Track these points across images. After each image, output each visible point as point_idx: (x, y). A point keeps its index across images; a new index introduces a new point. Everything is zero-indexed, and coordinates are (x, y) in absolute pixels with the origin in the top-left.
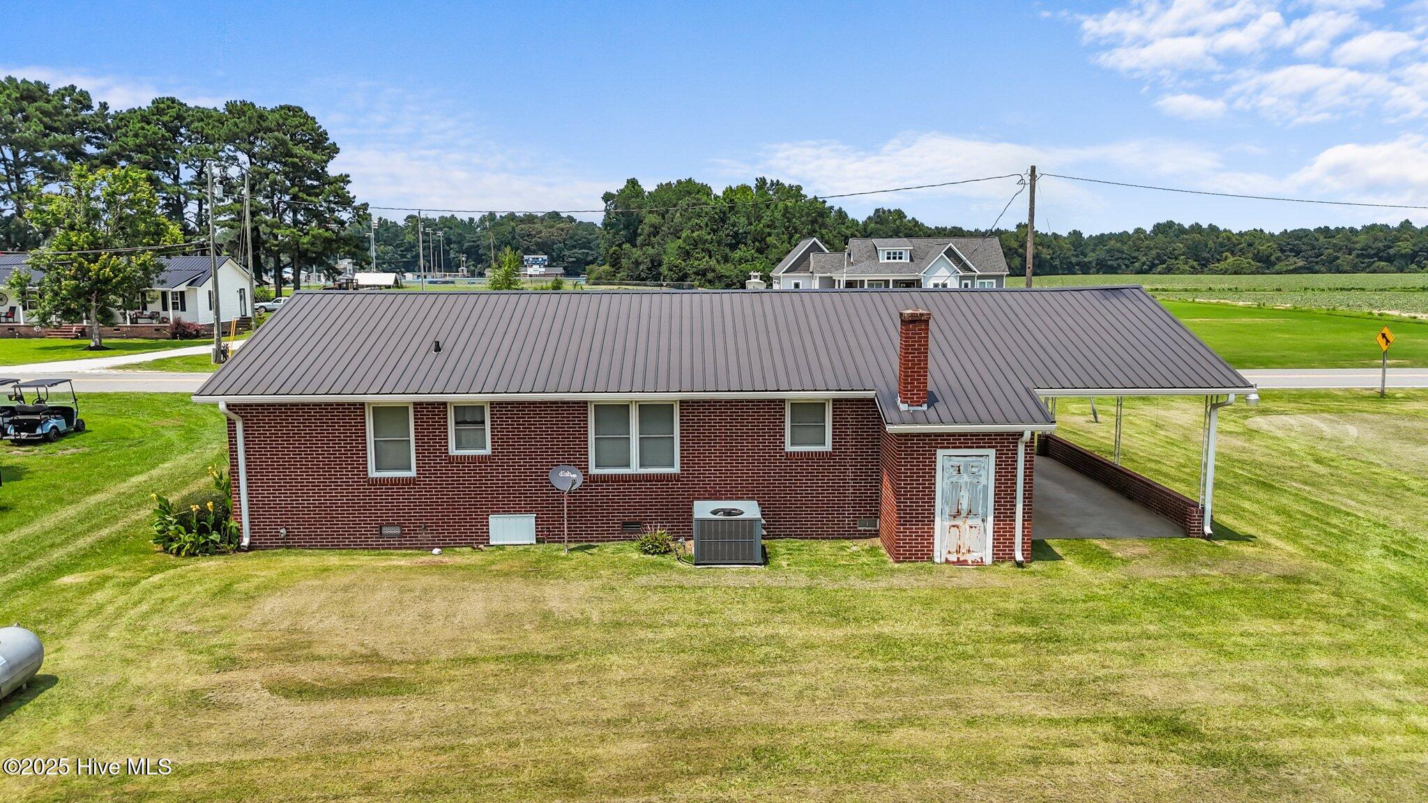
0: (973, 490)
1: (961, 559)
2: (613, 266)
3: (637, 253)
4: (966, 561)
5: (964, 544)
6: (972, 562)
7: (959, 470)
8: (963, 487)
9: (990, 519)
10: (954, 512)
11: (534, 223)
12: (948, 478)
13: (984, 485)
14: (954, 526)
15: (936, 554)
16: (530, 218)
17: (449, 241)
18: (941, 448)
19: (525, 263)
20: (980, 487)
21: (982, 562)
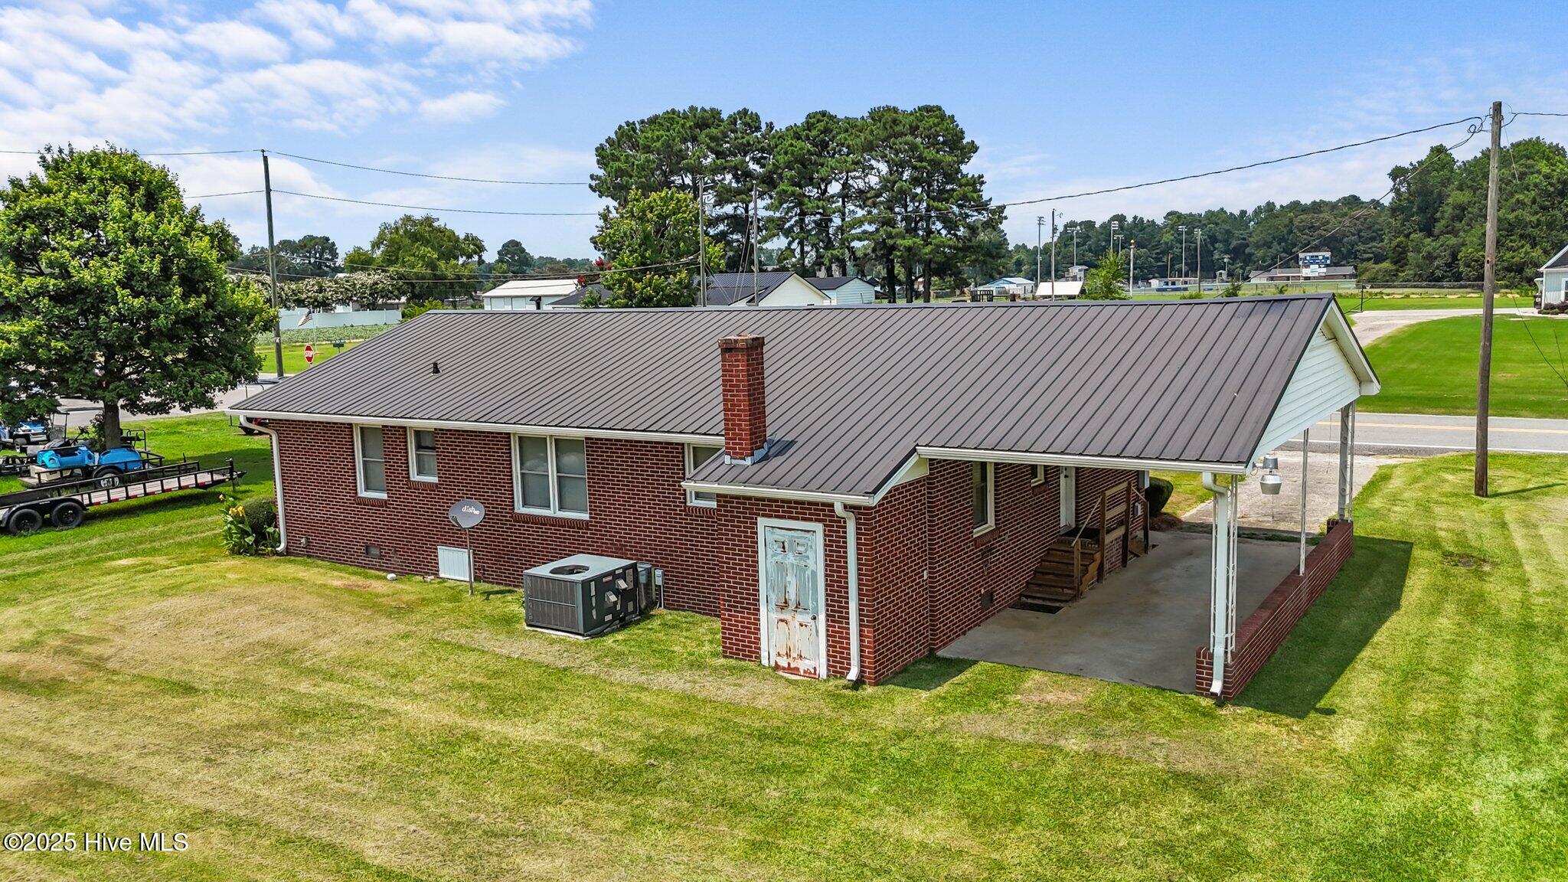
0: (800, 577)
1: (792, 666)
2: (1395, 263)
3: (1430, 245)
4: (797, 669)
5: (794, 646)
6: (805, 672)
7: (784, 547)
8: (790, 570)
9: (822, 617)
10: (781, 602)
11: (1321, 212)
12: (772, 556)
13: (812, 571)
14: (782, 621)
15: (764, 654)
16: (1317, 207)
17: (1213, 239)
18: (764, 515)
19: (1301, 263)
20: (808, 572)
21: (815, 674)
